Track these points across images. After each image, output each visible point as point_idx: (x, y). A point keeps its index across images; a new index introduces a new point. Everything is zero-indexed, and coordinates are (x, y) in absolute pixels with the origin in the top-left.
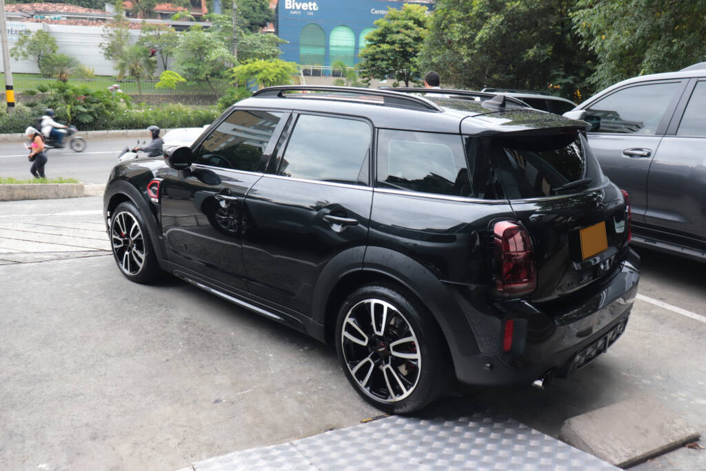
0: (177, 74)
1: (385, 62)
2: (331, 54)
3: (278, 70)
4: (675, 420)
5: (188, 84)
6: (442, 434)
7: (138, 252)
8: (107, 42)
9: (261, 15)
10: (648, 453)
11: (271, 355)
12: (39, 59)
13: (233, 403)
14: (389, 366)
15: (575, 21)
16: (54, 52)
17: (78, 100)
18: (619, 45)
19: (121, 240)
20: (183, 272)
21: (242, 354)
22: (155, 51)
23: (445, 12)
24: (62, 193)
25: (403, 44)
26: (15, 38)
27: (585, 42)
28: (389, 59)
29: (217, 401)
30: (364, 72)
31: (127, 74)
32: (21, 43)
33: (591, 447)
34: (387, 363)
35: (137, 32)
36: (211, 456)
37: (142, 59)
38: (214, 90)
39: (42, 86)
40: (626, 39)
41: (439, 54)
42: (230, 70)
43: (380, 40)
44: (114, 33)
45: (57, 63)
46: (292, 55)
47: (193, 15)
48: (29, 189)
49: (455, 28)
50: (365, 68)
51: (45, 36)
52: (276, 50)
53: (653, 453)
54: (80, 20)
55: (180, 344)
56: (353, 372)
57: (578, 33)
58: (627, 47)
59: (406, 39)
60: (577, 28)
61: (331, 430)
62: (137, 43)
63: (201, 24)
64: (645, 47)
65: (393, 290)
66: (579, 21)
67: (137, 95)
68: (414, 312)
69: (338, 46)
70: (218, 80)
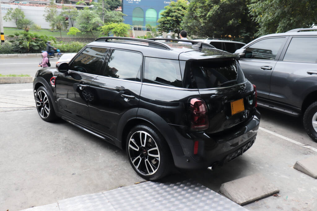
0: (77, 29)
1: (169, 25)
2: (146, 21)
3: (121, 28)
4: (269, 184)
5: (83, 33)
6: (168, 189)
7: (47, 108)
8: (46, 14)
9: (115, 3)
10: (256, 198)
11: (100, 154)
12: (16, 21)
13: (80, 175)
14: (147, 160)
15: (250, 9)
16: (23, 18)
17: (33, 40)
18: (268, 20)
19: (40, 103)
20: (66, 118)
21: (88, 153)
22: (68, 19)
23: (194, 3)
24: (22, 81)
25: (177, 17)
26: (6, 12)
27: (254, 18)
28: (171, 24)
29: (73, 174)
30: (160, 29)
31: (55, 28)
32: (8, 14)
33: (231, 195)
34: (147, 158)
35: (60, 9)
36: (67, 198)
37: (62, 22)
38: (94, 36)
39: (17, 33)
40: (271, 17)
41: (191, 22)
42: (100, 27)
43: (167, 15)
44: (50, 10)
45: (24, 23)
46: (129, 21)
47: (86, 2)
48: (7, 79)
49: (198, 11)
50: (160, 27)
51: (19, 11)
52: (121, 19)
53: (258, 198)
54: (35, 4)
55: (62, 149)
56: (133, 162)
57: (251, 14)
58: (271, 21)
59: (178, 15)
60: (251, 12)
61: (121, 187)
62: (60, 15)
63: (88, 7)
64: (279, 21)
65: (149, 127)
66: (251, 8)
67: (60, 38)
68: (157, 137)
69: (149, 17)
70: (96, 31)
